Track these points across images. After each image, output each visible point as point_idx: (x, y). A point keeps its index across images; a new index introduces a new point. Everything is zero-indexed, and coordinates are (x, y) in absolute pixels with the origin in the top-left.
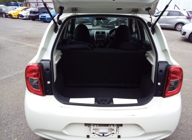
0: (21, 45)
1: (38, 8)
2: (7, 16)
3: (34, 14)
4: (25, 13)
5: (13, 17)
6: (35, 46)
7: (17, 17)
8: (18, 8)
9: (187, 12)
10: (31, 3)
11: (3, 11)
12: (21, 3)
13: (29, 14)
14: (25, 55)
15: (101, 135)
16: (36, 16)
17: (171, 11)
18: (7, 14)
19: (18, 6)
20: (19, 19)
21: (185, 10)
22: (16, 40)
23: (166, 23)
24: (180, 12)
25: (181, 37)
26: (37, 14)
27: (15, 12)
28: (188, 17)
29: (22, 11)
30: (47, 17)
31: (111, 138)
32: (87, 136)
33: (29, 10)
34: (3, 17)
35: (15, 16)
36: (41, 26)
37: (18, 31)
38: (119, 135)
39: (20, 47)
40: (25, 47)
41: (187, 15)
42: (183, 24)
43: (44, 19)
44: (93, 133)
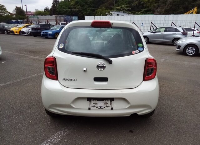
0: (26, 57)
1: (40, 25)
2: (9, 33)
3: (36, 30)
4: (27, 30)
5: (15, 33)
6: (39, 58)
7: (18, 33)
8: (19, 25)
9: (182, 28)
10: (32, 21)
11: (5, 28)
12: (22, 21)
13: (30, 30)
14: (31, 65)
15: (99, 107)
16: (38, 32)
17: (168, 27)
18: (9, 31)
19: (19, 23)
20: (21, 35)
21: (181, 27)
22: (20, 53)
23: (163, 39)
24: (176, 29)
25: (177, 50)
26: (39, 31)
27: (17, 28)
28: (183, 33)
29: (24, 28)
30: (49, 33)
31: (106, 109)
32: (89, 108)
33: (31, 26)
34: (5, 34)
35: (17, 33)
36: (43, 41)
37: (22, 46)
38: (112, 107)
39: (25, 58)
40: (30, 59)
41: (183, 32)
42: (178, 39)
43: (46, 35)
44: (93, 106)
